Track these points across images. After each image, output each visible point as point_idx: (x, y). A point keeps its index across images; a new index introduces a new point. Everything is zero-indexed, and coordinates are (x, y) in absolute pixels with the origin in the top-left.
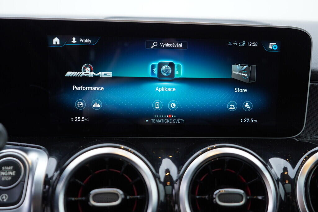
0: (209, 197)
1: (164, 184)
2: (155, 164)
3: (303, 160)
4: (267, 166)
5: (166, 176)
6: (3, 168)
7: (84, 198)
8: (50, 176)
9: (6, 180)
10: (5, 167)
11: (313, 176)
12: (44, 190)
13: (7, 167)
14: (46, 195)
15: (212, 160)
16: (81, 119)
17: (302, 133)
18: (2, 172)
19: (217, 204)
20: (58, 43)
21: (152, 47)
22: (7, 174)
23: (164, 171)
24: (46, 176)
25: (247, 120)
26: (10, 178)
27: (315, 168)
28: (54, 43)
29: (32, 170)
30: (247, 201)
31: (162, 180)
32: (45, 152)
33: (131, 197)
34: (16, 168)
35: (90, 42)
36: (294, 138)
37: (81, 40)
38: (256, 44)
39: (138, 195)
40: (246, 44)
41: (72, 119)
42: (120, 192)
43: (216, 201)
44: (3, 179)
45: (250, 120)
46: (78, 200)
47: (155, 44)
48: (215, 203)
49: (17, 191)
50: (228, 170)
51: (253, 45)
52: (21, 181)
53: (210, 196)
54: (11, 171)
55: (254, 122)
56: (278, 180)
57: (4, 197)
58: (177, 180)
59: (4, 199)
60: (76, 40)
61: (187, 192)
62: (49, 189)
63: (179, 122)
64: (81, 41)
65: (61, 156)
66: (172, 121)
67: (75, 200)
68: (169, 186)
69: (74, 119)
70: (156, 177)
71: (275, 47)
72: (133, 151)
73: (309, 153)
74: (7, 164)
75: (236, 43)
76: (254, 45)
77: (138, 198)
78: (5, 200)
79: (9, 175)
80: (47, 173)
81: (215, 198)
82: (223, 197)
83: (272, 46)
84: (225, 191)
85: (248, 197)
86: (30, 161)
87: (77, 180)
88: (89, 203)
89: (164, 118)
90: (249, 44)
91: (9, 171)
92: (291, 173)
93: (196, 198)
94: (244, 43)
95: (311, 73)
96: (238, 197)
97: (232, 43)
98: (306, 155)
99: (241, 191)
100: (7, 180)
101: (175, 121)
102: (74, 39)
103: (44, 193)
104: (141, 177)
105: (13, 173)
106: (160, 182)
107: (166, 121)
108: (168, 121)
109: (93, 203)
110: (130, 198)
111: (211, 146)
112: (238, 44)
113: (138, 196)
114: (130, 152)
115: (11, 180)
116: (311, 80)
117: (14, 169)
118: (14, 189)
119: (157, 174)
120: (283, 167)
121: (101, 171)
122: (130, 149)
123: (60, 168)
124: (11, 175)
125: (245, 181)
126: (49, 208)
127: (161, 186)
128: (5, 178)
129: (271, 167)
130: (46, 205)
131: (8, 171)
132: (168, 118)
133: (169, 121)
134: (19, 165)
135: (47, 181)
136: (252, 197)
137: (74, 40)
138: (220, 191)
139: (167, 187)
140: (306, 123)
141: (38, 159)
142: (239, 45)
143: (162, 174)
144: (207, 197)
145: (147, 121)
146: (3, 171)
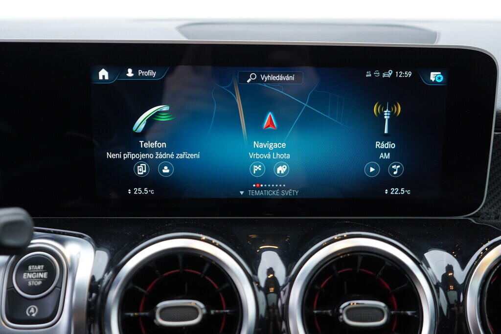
0: (332, 312)
2: (252, 261)
3: (480, 255)
4: (422, 264)
5: (268, 278)
6: (30, 268)
7: (147, 314)
8: (97, 279)
9: (34, 286)
10: (33, 266)
11: (494, 280)
12: (90, 300)
13: (36, 266)
14: (92, 308)
15: (341, 256)
16: (143, 191)
17: (482, 208)
18: (28, 274)
19: (344, 322)
20: (107, 78)
21: (248, 81)
22: (35, 277)
25: (395, 191)
26: (39, 283)
27: (498, 267)
28: (101, 78)
29: (72, 269)
30: (391, 318)
31: (262, 284)
33: (217, 311)
34: (49, 267)
35: (154, 75)
36: (469, 217)
37: (140, 72)
38: (409, 74)
39: (227, 309)
40: (394, 74)
41: (129, 190)
42: (200, 305)
43: (342, 319)
44: (30, 284)
45: (400, 191)
46: (138, 317)
47: (253, 76)
48: (341, 321)
49: (51, 300)
50: (363, 270)
51: (404, 75)
52: (56, 287)
53: (335, 309)
54: (41, 272)
55: (406, 193)
56: (437, 286)
57: (32, 310)
58: (284, 286)
59: (32, 313)
60: (132, 73)
61: (300, 304)
62: (96, 298)
63: (291, 194)
64: (140, 74)
66: (280, 193)
67: (134, 316)
68: (273, 294)
69: (133, 191)
70: (253, 281)
71: (439, 78)
72: (218, 242)
73: (490, 243)
74: (36, 261)
75: (378, 73)
76: (406, 75)
77: (227, 312)
78: (34, 315)
79: (38, 278)
80: (93, 274)
81: (341, 314)
82: (353, 313)
83: (435, 76)
84: (357, 304)
85: (392, 312)
86: (68, 257)
87: (137, 287)
88: (155, 321)
89: (268, 189)
90: (399, 74)
91: (39, 272)
92: (459, 275)
93: (313, 313)
94: (390, 72)
95: (496, 116)
96: (376, 314)
97: (372, 74)
98: (484, 246)
99: (382, 305)
100: (36, 284)
101: (284, 193)
102: (130, 70)
103: (89, 304)
104: (231, 282)
105: (44, 275)
106: (260, 288)
107: (271, 193)
108: (273, 193)
109: (160, 321)
110: (215, 313)
111: (340, 235)
112: (381, 75)
113: (228, 311)
114: (214, 244)
115: (41, 285)
116: (495, 128)
117: (45, 270)
118: (46, 299)
119: (255, 276)
120: (446, 265)
122: (214, 241)
123: (114, 266)
124: (41, 278)
125: (388, 287)
126: (97, 327)
127: (261, 295)
128: (33, 282)
129: (428, 266)
130: (93, 322)
131: (36, 272)
132: (275, 189)
133: (275, 193)
135: (94, 286)
136: (398, 312)
137: (130, 73)
138: (350, 304)
139: (269, 295)
140: (488, 194)
141: (79, 253)
142: (383, 76)
143: (262, 276)
144: (329, 311)
145: (242, 193)
146: (30, 273)
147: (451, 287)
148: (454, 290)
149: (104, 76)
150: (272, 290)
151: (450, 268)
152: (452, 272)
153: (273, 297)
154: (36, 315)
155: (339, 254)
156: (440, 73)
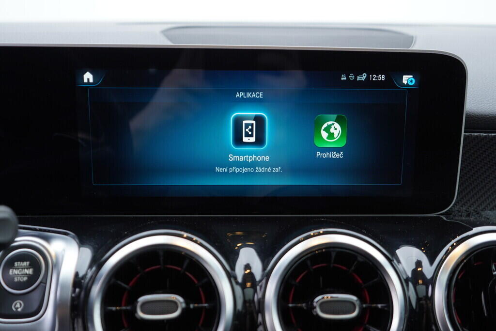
0: (307, 306)
1: (243, 286)
2: (230, 257)
3: (449, 249)
4: (393, 260)
5: (245, 273)
6: (16, 264)
7: (129, 308)
8: (81, 274)
9: (20, 282)
10: (19, 263)
11: (462, 274)
12: (73, 295)
13: (22, 263)
14: (76, 303)
15: (316, 251)
17: (453, 206)
18: (14, 270)
19: (317, 315)
20: (91, 81)
22: (21, 273)
23: (243, 267)
24: (77, 274)
26: (25, 279)
27: (465, 261)
28: (85, 81)
29: (57, 265)
30: (363, 311)
31: (240, 279)
32: (75, 240)
33: (196, 305)
34: (35, 264)
36: (441, 214)
38: (382, 78)
39: (206, 303)
40: (368, 77)
42: (179, 299)
43: (316, 312)
44: (16, 280)
46: (120, 311)
48: (315, 314)
49: (36, 296)
50: (336, 265)
51: (378, 78)
52: (41, 282)
53: (310, 303)
54: (27, 269)
56: (407, 280)
57: (18, 305)
58: (261, 281)
59: (17, 308)
61: (276, 298)
62: (80, 293)
65: (97, 246)
67: (117, 310)
68: (249, 289)
70: (231, 276)
71: (411, 81)
72: (199, 240)
73: (458, 238)
74: (22, 258)
75: (353, 77)
76: (380, 78)
77: (205, 307)
78: (19, 310)
79: (24, 274)
80: (77, 270)
81: (315, 308)
82: (326, 306)
83: (407, 79)
84: (331, 297)
85: (364, 306)
86: (53, 254)
87: (119, 282)
88: (136, 315)
90: (373, 78)
91: (24, 269)
92: (428, 270)
93: (288, 306)
95: (466, 117)
96: (347, 307)
97: (347, 77)
98: (453, 242)
99: (354, 298)
100: (21, 280)
103: (73, 299)
105: (30, 271)
106: (237, 283)
109: (141, 314)
110: (194, 307)
111: (316, 231)
112: (356, 78)
113: (206, 305)
114: (196, 242)
115: (27, 281)
116: (465, 129)
117: (31, 266)
118: (29, 295)
119: (233, 272)
120: (415, 261)
121: (153, 268)
122: (195, 238)
123: (97, 262)
124: (27, 274)
125: (361, 282)
126: (80, 321)
127: (238, 289)
128: (19, 278)
129: (399, 262)
130: (77, 316)
131: (22, 269)
134: (38, 260)
135: (78, 281)
136: (370, 305)
138: (323, 298)
139: (246, 290)
140: (458, 194)
141: (64, 250)
142: (358, 80)
143: (240, 272)
144: (304, 305)
146: (16, 269)
147: (420, 282)
148: (422, 284)
149: (88, 79)
150: (249, 284)
151: (419, 264)
152: (421, 267)
153: (250, 291)
154: (23, 310)
155: (314, 250)
156: (412, 76)
